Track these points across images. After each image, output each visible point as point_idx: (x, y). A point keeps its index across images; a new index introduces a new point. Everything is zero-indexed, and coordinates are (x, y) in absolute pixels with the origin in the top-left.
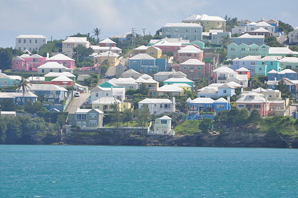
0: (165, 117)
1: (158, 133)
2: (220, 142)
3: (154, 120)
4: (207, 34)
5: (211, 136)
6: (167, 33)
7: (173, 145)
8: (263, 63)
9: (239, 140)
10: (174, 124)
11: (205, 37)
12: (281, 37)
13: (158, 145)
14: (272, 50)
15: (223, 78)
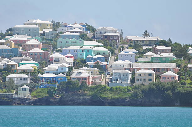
0: (25, 87)
1: (20, 96)
2: (61, 103)
3: (18, 89)
4: (42, 32)
5: (55, 99)
6: (16, 32)
7: (30, 105)
8: (82, 51)
9: (73, 101)
10: (30, 91)
11: (41, 34)
12: (89, 34)
13: (21, 105)
14: (86, 42)
15: (57, 61)
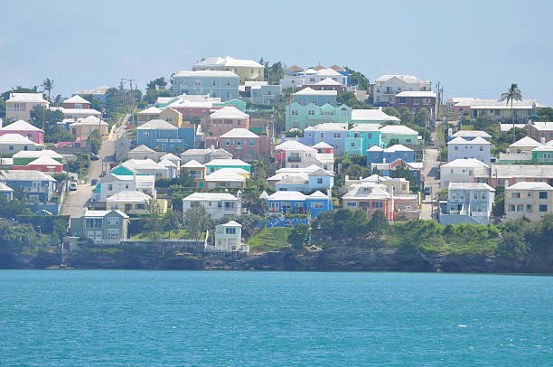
0: (232, 224)
1: (222, 248)
2: (321, 264)
3: (214, 228)
4: (242, 88)
5: (308, 254)
6: (183, 87)
7: (246, 269)
8: (356, 135)
9: (352, 260)
10: (245, 234)
11: (241, 93)
12: (361, 96)
13: (223, 269)
14: (357, 114)
15: (296, 160)
